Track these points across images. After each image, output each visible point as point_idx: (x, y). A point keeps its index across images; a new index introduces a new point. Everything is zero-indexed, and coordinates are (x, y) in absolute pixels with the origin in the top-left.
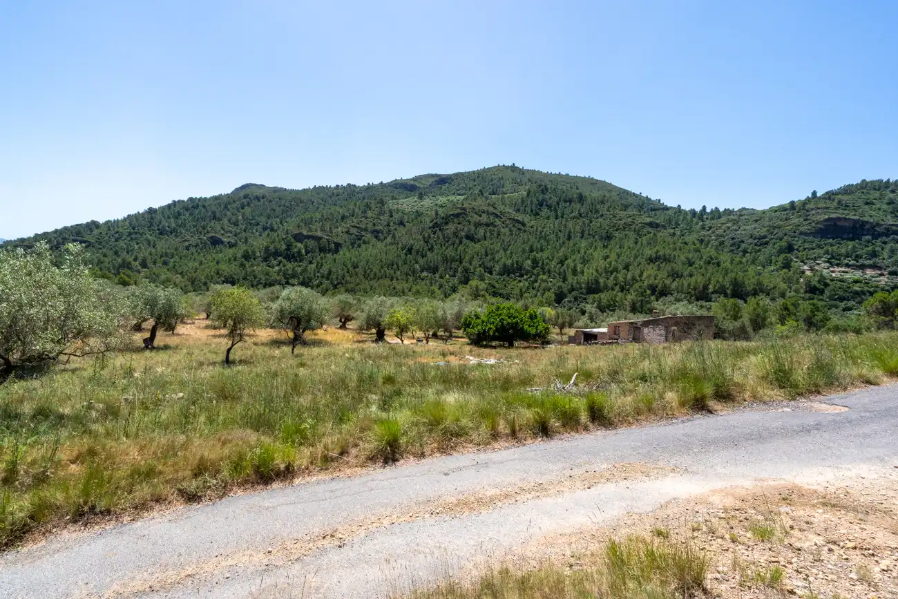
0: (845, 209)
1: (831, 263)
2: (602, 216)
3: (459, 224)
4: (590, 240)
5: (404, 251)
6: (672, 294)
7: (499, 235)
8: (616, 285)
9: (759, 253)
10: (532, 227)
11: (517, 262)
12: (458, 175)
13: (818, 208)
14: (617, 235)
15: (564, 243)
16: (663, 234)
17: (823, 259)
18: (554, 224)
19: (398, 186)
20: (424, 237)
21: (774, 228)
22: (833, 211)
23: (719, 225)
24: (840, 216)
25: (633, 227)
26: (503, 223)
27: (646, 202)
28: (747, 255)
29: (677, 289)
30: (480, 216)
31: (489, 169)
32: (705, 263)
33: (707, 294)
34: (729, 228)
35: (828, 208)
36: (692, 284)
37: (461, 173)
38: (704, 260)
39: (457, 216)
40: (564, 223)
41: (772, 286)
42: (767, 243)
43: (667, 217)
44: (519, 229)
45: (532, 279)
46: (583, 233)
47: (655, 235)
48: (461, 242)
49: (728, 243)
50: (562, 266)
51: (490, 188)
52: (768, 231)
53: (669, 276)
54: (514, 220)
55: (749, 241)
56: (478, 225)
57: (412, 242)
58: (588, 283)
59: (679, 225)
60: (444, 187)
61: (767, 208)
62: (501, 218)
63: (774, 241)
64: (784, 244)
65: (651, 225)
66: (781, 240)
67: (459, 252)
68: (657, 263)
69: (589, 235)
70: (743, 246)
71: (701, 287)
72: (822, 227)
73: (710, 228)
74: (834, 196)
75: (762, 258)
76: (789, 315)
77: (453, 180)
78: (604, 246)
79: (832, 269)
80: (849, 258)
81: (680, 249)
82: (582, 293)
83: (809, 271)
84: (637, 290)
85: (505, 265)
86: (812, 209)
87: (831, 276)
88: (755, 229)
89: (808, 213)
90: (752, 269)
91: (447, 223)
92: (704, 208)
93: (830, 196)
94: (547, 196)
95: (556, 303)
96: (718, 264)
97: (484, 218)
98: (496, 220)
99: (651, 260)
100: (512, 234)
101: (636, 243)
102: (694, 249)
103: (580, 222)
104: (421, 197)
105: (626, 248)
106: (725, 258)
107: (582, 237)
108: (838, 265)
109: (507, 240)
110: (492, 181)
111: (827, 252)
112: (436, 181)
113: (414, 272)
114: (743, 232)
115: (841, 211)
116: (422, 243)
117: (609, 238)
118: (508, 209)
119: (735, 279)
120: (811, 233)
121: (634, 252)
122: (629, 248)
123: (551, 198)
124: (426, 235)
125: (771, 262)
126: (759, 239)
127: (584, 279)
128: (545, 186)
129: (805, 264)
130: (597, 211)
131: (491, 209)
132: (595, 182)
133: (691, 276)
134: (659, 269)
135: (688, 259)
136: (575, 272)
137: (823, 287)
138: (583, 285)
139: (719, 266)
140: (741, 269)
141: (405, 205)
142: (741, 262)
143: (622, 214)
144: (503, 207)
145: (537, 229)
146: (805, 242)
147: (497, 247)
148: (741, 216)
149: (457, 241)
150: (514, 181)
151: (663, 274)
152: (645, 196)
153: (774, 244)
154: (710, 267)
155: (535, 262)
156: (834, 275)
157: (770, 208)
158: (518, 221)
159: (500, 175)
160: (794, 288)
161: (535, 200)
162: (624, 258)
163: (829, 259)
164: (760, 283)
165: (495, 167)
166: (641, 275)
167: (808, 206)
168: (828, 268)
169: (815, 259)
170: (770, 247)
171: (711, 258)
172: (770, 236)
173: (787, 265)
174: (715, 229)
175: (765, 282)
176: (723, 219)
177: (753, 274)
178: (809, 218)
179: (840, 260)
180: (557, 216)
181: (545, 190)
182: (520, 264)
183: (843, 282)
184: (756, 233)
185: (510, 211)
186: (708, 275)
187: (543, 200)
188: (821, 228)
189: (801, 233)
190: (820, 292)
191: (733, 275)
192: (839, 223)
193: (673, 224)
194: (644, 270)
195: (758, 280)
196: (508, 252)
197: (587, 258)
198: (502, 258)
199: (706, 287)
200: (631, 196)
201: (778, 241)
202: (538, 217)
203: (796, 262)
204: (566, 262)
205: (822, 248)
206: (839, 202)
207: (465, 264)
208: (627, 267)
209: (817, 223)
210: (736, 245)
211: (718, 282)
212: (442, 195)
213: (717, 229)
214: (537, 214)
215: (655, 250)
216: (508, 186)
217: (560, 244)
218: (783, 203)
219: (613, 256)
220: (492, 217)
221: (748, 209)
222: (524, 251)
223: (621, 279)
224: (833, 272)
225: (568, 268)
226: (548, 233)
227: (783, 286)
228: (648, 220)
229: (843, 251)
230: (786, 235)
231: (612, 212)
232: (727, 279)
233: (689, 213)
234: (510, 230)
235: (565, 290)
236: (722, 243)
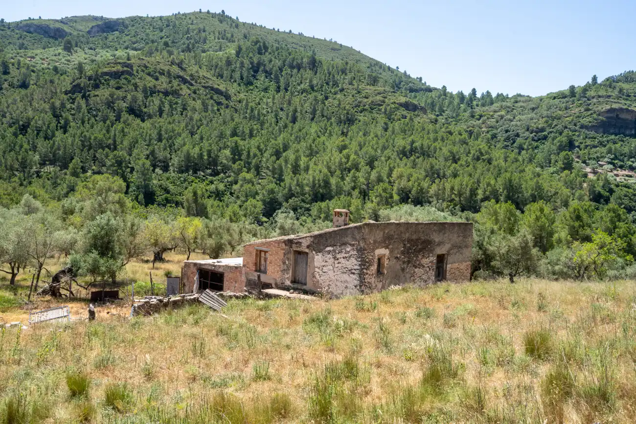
0: (627, 100)
1: (614, 164)
2: (342, 90)
3: (118, 88)
4: (322, 124)
5: (12, 130)
6: (430, 203)
7: (184, 109)
8: (354, 188)
9: (536, 151)
10: (240, 102)
11: (209, 152)
12: (135, 20)
13: (599, 97)
14: (361, 118)
15: (286, 126)
16: (422, 120)
17: (606, 159)
18: (274, 99)
19: (32, 30)
20: (53, 108)
21: (553, 118)
22: (616, 101)
23: (491, 113)
24: (621, 106)
25: (383, 108)
26: (195, 93)
27: (404, 79)
28: (524, 152)
29: (437, 195)
30: (157, 79)
31: (184, 15)
32: (473, 159)
33: (476, 202)
34: (502, 117)
35: (609, 96)
36: (456, 188)
37: (140, 18)
38: (471, 155)
39: (116, 75)
40: (287, 97)
41: (553, 190)
42: (545, 138)
43: (429, 101)
44: (219, 104)
45: (229, 179)
46: (314, 113)
47: (411, 119)
48: (118, 118)
49: (501, 136)
50: (278, 159)
51: (184, 44)
52: (547, 122)
53: (427, 176)
54: (212, 89)
55: (526, 134)
56: (150, 92)
57: (30, 113)
58: (314, 185)
59: (444, 111)
60: (111, 37)
61: (544, 94)
62: (192, 85)
63: (552, 135)
64: (563, 139)
65: (406, 106)
66: (561, 134)
67: (112, 134)
68: (412, 158)
69: (323, 116)
70: (519, 140)
71: (468, 192)
72: (604, 119)
73: (481, 116)
74: (615, 84)
75: (540, 157)
76: (583, 227)
77: (126, 27)
78: (343, 133)
79: (615, 172)
80: (632, 159)
81: (443, 140)
82: (303, 201)
83: (592, 175)
84: (380, 195)
85: (188, 157)
86: (593, 98)
87: (616, 180)
88: (532, 119)
89: (589, 102)
90: (529, 169)
91: (96, 87)
92: (474, 91)
93: (611, 82)
94: (266, 58)
95: (266, 217)
96: (489, 161)
97: (163, 83)
98: (183, 86)
99: (404, 154)
100: (206, 109)
101: (386, 130)
102: (460, 140)
103: (311, 97)
104: (68, 48)
105: (372, 135)
106: (498, 154)
107: (312, 119)
108: (621, 167)
109: (196, 116)
110: (188, 32)
111: (610, 152)
112: (98, 26)
113: (24, 165)
114: (518, 123)
115: (623, 101)
116: (49, 116)
117: (350, 121)
118: (203, 72)
119: (510, 181)
120: (593, 126)
121: (382, 141)
122: (376, 136)
123: (271, 61)
124: (58, 104)
125: (550, 163)
126: (537, 132)
127: (307, 178)
128: (264, 43)
129: (587, 165)
130: (336, 84)
131: (175, 69)
132: (337, 47)
133: (455, 175)
134: (414, 165)
135: (451, 152)
136: (296, 169)
137: (608, 194)
138: (307, 189)
139: (490, 164)
140: (517, 168)
141: (38, 58)
142: (517, 160)
143: (370, 89)
144: (196, 68)
145: (247, 105)
146: (586, 137)
147: (180, 127)
148: (516, 102)
149: (112, 116)
150: (223, 36)
151: (419, 173)
152: (403, 72)
153: (553, 139)
154: (480, 165)
155: (236, 153)
156: (618, 179)
157: (548, 95)
158: (218, 92)
159: (201, 26)
160: (577, 194)
161: (246, 62)
162: (368, 150)
163: (612, 159)
164: (539, 188)
165: (194, 14)
166: (390, 175)
167: (588, 94)
168: (611, 171)
169: (597, 159)
170: (548, 143)
171: (482, 154)
172: (548, 130)
173: (568, 166)
174: (486, 117)
175: (546, 186)
176: (496, 106)
177: (531, 176)
178: (590, 107)
179: (623, 161)
180: (279, 87)
181: (263, 49)
182: (212, 155)
183: (628, 187)
184: (533, 126)
185: (208, 75)
186: (477, 176)
187: (259, 64)
188: (602, 121)
189: (582, 127)
190: (604, 201)
191: (508, 175)
192: (623, 116)
193: (437, 109)
194: (394, 167)
195: (537, 182)
196: (197, 137)
197: (315, 149)
198: (184, 144)
199: (473, 192)
200: (384, 70)
201: (557, 135)
202: (251, 87)
203: (578, 162)
204: (284, 154)
205: (605, 146)
206: (621, 91)
207: (122, 153)
208: (371, 164)
209: (599, 115)
210: (511, 139)
211: (489, 184)
212: (106, 47)
213: (488, 118)
214: (251, 84)
215: (410, 139)
216: (213, 41)
217: (280, 129)
218: (562, 89)
219: (354, 146)
220: (175, 83)
221: (524, 96)
222: (221, 136)
223: (362, 180)
224: (617, 175)
225: (286, 161)
226: (264, 112)
227: (566, 191)
228: (403, 100)
229: (626, 150)
230: (566, 127)
231: (356, 86)
232: (500, 180)
233: (456, 97)
234: (204, 104)
235: (280, 197)
236: (494, 136)
